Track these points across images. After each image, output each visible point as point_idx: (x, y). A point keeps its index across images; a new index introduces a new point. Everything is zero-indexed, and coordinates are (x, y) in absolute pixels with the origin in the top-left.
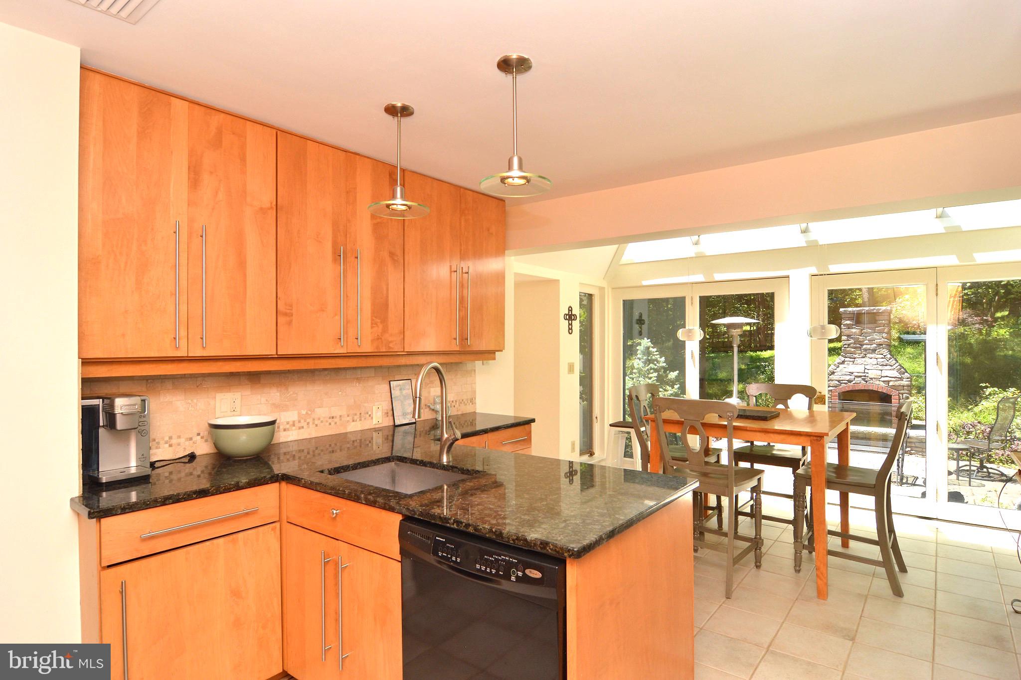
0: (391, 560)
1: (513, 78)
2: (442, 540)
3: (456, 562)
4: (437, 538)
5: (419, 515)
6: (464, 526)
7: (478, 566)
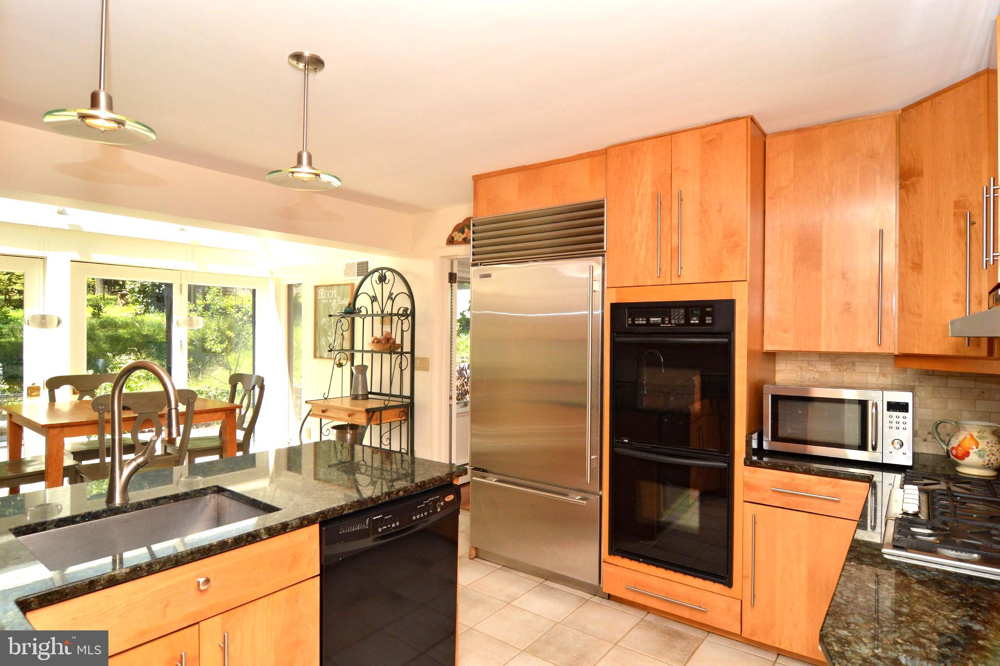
0: (304, 583)
1: (305, 74)
2: (379, 517)
3: (396, 526)
4: (374, 518)
5: (349, 509)
6: (395, 495)
7: (414, 518)
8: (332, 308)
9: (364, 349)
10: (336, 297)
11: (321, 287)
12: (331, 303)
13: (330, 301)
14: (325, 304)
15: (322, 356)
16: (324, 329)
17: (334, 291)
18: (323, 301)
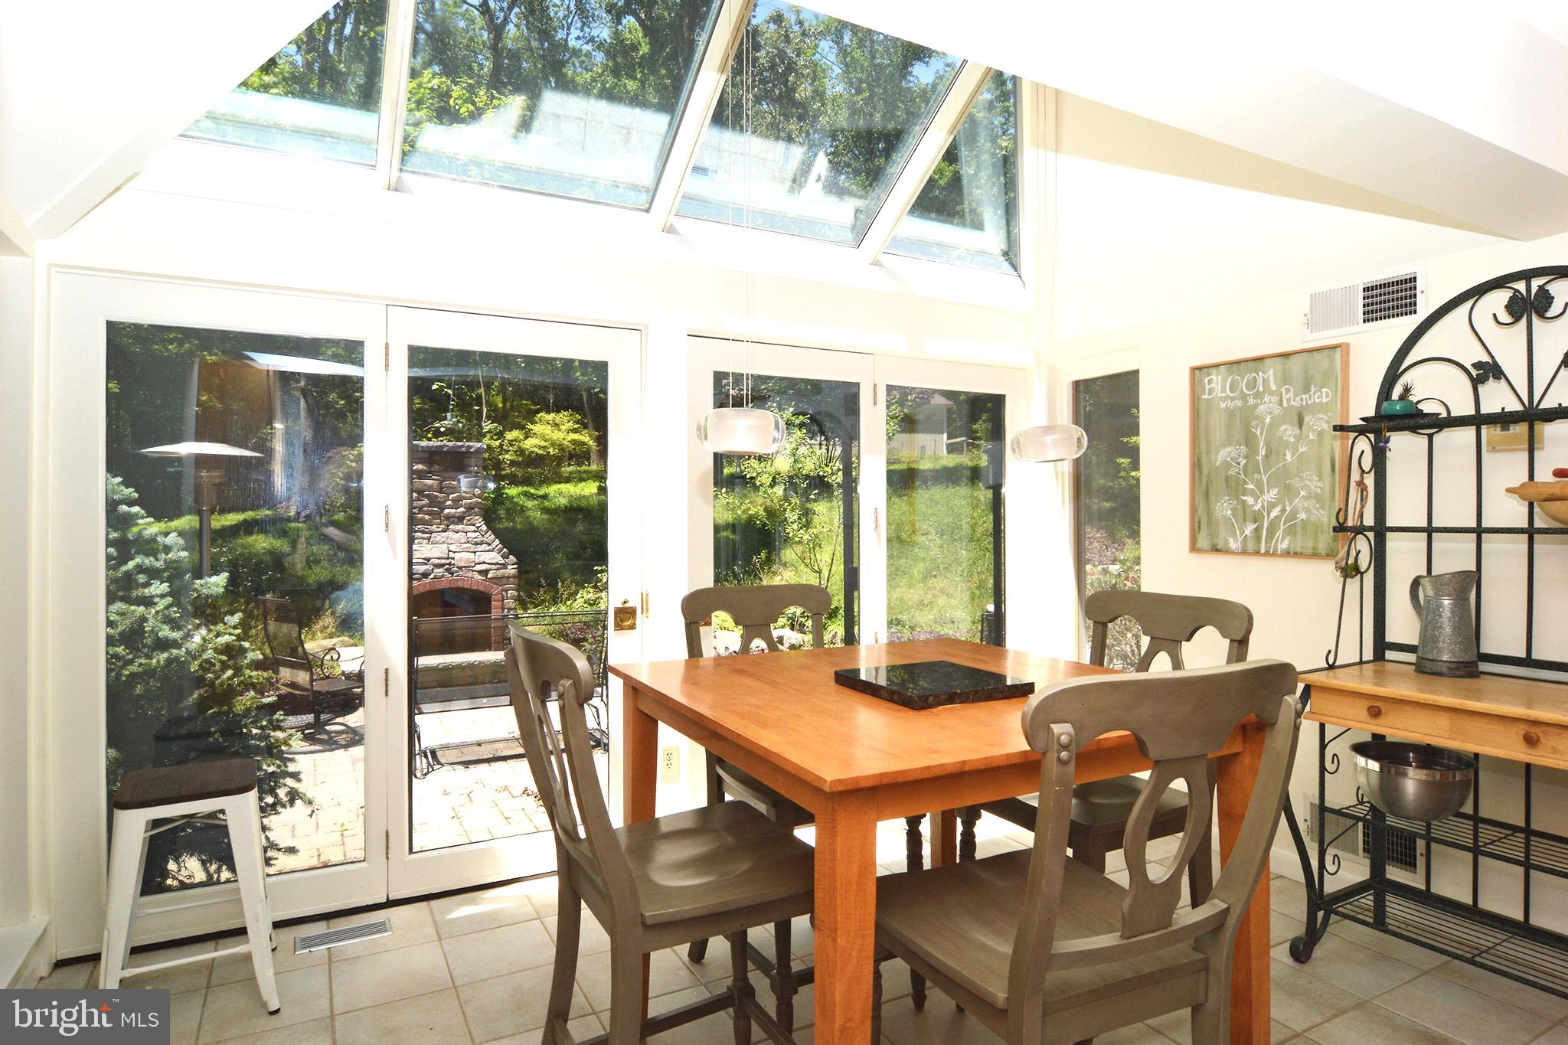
8: (1261, 419)
9: (1434, 525)
10: (1273, 387)
11: (1214, 371)
12: (1256, 406)
13: (1251, 401)
14: (1231, 413)
15: (1219, 547)
16: (1227, 479)
17: (1270, 374)
18: (1223, 405)
